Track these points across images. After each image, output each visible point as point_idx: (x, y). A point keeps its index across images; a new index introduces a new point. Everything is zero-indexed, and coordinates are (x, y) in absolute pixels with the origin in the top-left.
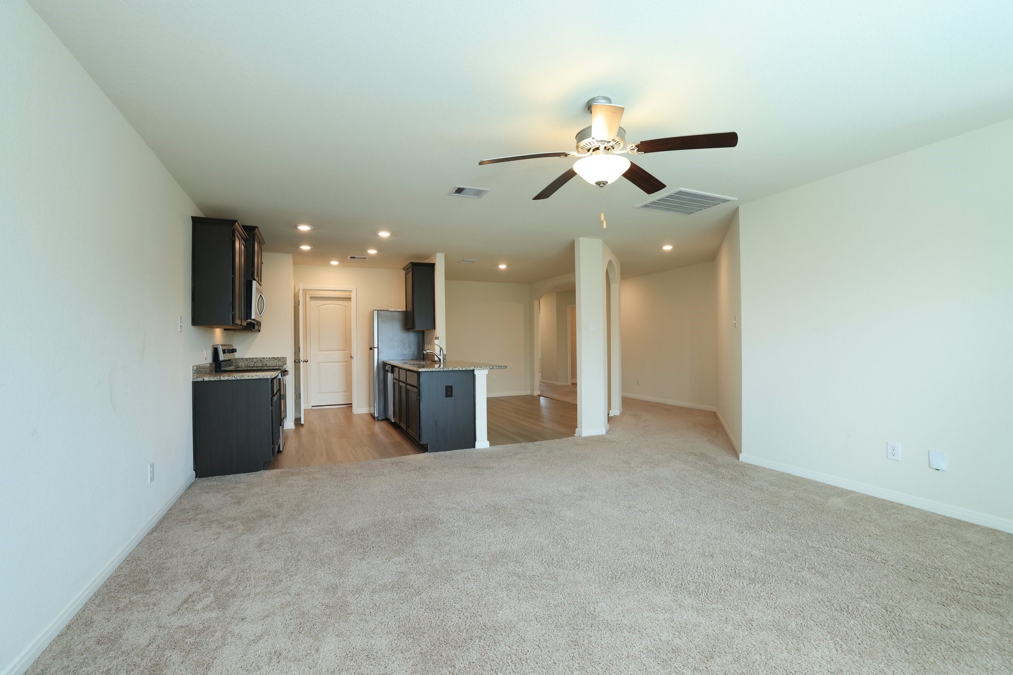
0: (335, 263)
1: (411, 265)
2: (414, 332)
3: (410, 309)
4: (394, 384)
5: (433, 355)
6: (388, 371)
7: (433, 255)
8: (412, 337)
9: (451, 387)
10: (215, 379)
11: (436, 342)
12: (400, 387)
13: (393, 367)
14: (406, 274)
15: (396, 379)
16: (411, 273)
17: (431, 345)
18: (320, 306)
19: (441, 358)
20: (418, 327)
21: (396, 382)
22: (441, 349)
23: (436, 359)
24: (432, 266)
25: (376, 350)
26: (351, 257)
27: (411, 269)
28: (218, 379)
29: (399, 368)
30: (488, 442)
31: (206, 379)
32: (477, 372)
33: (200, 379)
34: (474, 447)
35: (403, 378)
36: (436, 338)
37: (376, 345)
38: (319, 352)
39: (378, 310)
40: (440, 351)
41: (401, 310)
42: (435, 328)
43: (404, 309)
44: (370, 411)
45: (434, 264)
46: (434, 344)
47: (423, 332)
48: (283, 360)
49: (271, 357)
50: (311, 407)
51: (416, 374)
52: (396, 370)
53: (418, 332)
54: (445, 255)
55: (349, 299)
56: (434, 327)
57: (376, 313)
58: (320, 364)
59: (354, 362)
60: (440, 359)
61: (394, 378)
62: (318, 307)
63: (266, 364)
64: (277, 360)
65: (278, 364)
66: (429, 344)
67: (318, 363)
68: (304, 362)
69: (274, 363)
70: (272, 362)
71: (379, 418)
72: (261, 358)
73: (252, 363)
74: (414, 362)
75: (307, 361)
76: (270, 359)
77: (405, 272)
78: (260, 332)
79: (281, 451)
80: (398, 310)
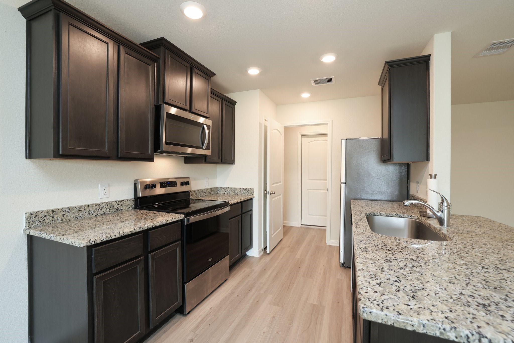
0: (306, 95)
1: (386, 67)
2: (395, 164)
3: (386, 136)
7: (429, 41)
11: (432, 184)
14: (382, 89)
16: (388, 81)
17: (420, 184)
18: (310, 142)
25: (343, 186)
27: (387, 75)
36: (431, 175)
37: (343, 180)
38: (308, 181)
39: (346, 139)
41: (377, 137)
42: (428, 159)
43: (380, 136)
45: (429, 57)
47: (408, 165)
48: (250, 191)
49: (241, 187)
50: (300, 226)
53: (401, 164)
54: (452, 34)
55: (325, 135)
56: (427, 157)
57: (344, 142)
58: (309, 190)
62: (308, 143)
63: (238, 194)
64: (246, 191)
65: (246, 194)
66: (417, 183)
67: (308, 189)
68: (271, 194)
69: (243, 193)
70: (242, 192)
71: (343, 264)
72: (234, 188)
73: (228, 192)
74: (388, 216)
75: (275, 193)
76: (240, 189)
77: (381, 87)
78: (234, 164)
79: (186, 315)
80: (372, 138)
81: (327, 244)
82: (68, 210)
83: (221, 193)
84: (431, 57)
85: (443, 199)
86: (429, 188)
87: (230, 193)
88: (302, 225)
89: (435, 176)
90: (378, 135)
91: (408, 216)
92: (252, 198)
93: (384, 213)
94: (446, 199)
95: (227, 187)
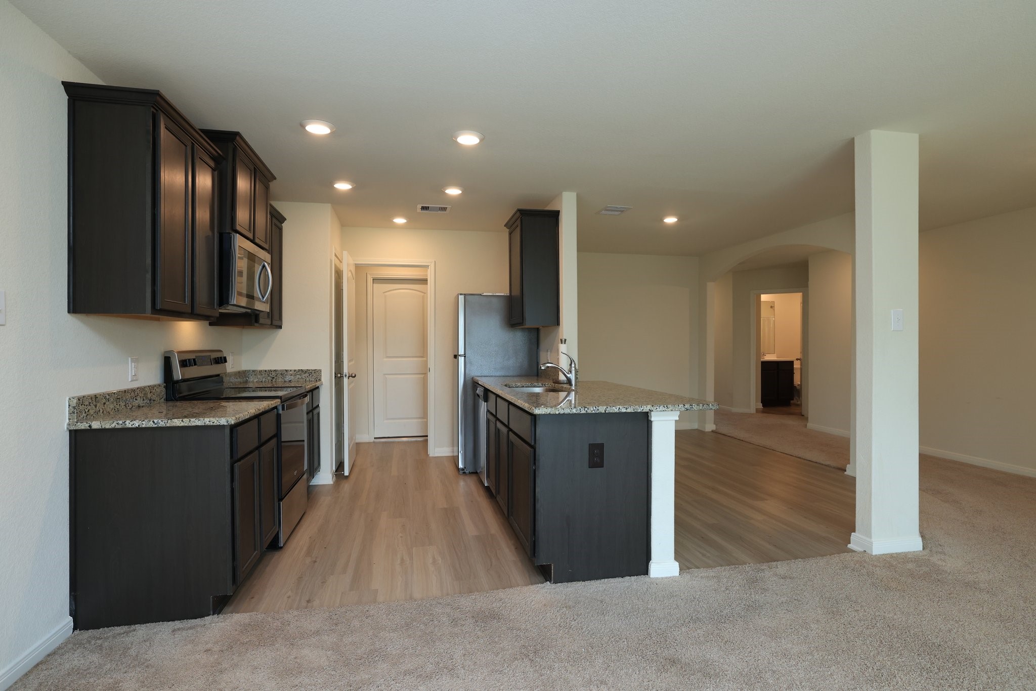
0: (400, 221)
1: (518, 214)
2: (523, 330)
3: (517, 292)
4: (488, 421)
5: (556, 370)
6: (478, 395)
7: (557, 196)
8: (518, 338)
9: (601, 447)
10: (113, 426)
11: (563, 348)
12: (498, 431)
13: (487, 391)
14: (510, 234)
15: (491, 413)
16: (518, 229)
18: (386, 292)
19: (572, 376)
20: (529, 324)
21: (492, 418)
22: (572, 361)
23: (562, 377)
24: (555, 216)
25: (461, 360)
26: (423, 208)
27: (518, 222)
28: (120, 427)
29: (497, 396)
30: (677, 564)
31: (96, 425)
32: (655, 418)
33: (83, 426)
34: (646, 572)
35: (502, 416)
36: (561, 340)
37: (461, 352)
38: (385, 359)
39: (465, 294)
40: (571, 365)
41: (503, 295)
42: (558, 324)
43: (506, 292)
44: (453, 452)
46: (558, 350)
47: (538, 330)
48: (315, 374)
50: (372, 440)
51: (529, 417)
52: (492, 398)
53: (530, 330)
54: (577, 195)
55: (424, 281)
56: (557, 322)
57: (461, 298)
58: (387, 376)
59: (431, 376)
60: (569, 381)
61: (488, 411)
62: (384, 293)
63: (290, 381)
64: (307, 375)
65: (308, 379)
66: (547, 351)
67: (384, 374)
68: (349, 377)
69: (302, 378)
70: (300, 377)
71: (464, 470)
72: (282, 370)
73: (269, 378)
74: (523, 387)
75: (355, 376)
76: (295, 372)
77: (508, 230)
78: (281, 328)
79: (281, 548)
80: (497, 294)
81: (431, 455)
82: (108, 397)
83: (255, 381)
84: (560, 213)
85: (571, 360)
86: (560, 351)
87: (274, 380)
88: (375, 438)
89: (565, 340)
90: (505, 291)
91: (542, 384)
92: (318, 387)
93: (519, 384)
94: (574, 361)
95: (267, 368)
